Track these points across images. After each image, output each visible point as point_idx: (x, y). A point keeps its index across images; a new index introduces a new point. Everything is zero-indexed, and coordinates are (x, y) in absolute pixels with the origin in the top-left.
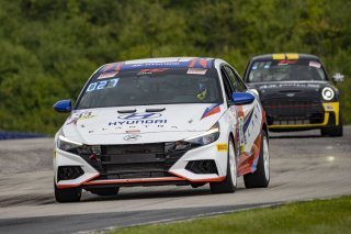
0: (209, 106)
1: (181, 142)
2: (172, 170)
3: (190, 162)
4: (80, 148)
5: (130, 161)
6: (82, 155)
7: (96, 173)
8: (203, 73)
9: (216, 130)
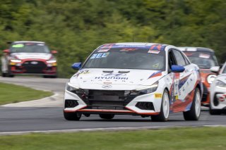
0: (156, 72)
1: (134, 91)
2: (127, 106)
3: (139, 103)
4: (78, 90)
5: (104, 100)
6: (78, 94)
7: (85, 105)
8: (158, 53)
9: (156, 86)
